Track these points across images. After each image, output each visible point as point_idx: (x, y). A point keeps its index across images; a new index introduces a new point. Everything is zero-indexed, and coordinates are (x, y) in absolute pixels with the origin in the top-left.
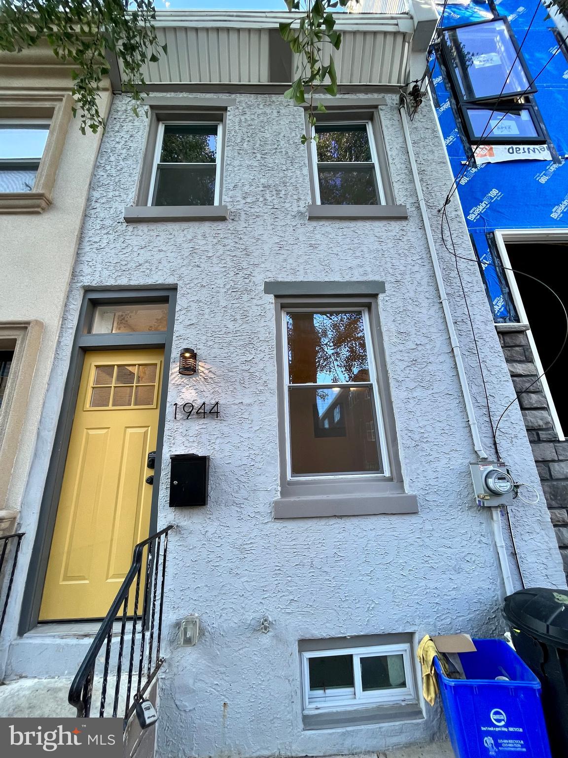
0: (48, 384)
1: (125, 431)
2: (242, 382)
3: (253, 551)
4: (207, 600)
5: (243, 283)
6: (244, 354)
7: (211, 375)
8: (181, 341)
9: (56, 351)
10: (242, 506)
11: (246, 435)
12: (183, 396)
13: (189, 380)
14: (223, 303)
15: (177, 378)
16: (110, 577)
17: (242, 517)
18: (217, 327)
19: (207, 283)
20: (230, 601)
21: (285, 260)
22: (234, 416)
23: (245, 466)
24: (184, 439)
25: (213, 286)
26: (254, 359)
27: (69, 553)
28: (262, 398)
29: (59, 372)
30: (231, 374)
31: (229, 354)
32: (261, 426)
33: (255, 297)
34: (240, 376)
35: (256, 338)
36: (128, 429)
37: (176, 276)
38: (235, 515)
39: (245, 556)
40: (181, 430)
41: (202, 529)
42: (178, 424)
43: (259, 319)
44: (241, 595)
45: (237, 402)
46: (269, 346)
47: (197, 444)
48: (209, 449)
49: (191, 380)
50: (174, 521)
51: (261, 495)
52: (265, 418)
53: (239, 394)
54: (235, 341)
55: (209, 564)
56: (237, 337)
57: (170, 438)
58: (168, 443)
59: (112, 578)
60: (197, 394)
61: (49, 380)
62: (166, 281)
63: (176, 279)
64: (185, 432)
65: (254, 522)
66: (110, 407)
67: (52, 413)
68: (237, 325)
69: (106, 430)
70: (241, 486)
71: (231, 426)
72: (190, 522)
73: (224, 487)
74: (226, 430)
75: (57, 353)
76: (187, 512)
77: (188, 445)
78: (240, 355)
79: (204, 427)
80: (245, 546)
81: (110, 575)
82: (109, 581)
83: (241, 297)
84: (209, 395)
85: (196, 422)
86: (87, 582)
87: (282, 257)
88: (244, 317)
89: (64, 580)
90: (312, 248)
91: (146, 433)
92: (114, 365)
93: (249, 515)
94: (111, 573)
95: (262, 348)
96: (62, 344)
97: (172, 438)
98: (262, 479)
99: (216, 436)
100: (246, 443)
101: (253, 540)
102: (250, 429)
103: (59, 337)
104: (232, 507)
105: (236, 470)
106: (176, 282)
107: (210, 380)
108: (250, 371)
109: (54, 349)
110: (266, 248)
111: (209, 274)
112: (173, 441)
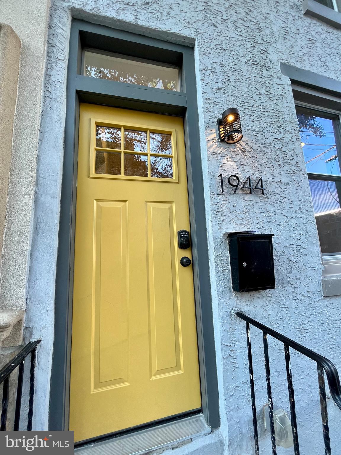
0: (41, 132)
1: (146, 206)
2: (277, 160)
3: (310, 330)
4: (279, 386)
5: (261, 58)
6: (274, 132)
7: (248, 148)
8: (212, 105)
9: (45, 86)
10: (296, 286)
11: (289, 215)
12: (224, 167)
13: (227, 151)
14: (247, 74)
15: (214, 146)
16: (153, 375)
17: (297, 297)
18: (245, 97)
19: (227, 47)
20: (298, 382)
21: (292, 47)
22: (275, 194)
23: (292, 246)
24: (233, 216)
25: (233, 53)
26: (284, 139)
27: (98, 353)
28: (296, 178)
29: (55, 117)
30: (266, 150)
31: (261, 128)
32: (300, 207)
33: (274, 75)
34: (274, 153)
35: (281, 118)
36: (149, 204)
37: (193, 29)
38: (292, 295)
39: (305, 335)
40: (228, 206)
41: (264, 313)
42: (224, 198)
43: (281, 98)
44: (307, 374)
45: (276, 179)
46: (294, 128)
47: (246, 222)
48: (259, 227)
49: (229, 150)
50: (236, 307)
51: (310, 273)
52: (302, 198)
53: (276, 172)
54: (263, 116)
55: (275, 348)
56: (266, 113)
57: (217, 213)
58: (217, 220)
59: (155, 374)
60: (237, 167)
61: (41, 126)
62: (181, 32)
63: (193, 33)
64: (232, 209)
65: (308, 301)
66: (122, 175)
67: (53, 173)
68: (263, 100)
69: (123, 203)
70: (292, 266)
71: (275, 205)
72: (252, 306)
73: (279, 268)
74: (270, 208)
75: (47, 90)
76: (247, 295)
77: (238, 223)
78: (271, 131)
79: (251, 204)
80: (304, 326)
81: (153, 372)
82: (154, 378)
83: (262, 72)
84: (249, 170)
85: (241, 197)
86: (127, 384)
87: (289, 44)
88: (268, 93)
89: (96, 387)
90: (311, 42)
91: (170, 209)
92: (121, 126)
93: (303, 295)
94: (155, 368)
95: (288, 129)
96: (53, 78)
97: (220, 214)
98: (308, 258)
99: (263, 214)
100: (290, 223)
101: (310, 319)
102: (291, 209)
103: (47, 68)
104: (288, 287)
105: (286, 250)
106: (193, 36)
107: (248, 154)
108: (283, 149)
109: (43, 84)
110: (275, 28)
111: (227, 38)
112: (222, 218)
